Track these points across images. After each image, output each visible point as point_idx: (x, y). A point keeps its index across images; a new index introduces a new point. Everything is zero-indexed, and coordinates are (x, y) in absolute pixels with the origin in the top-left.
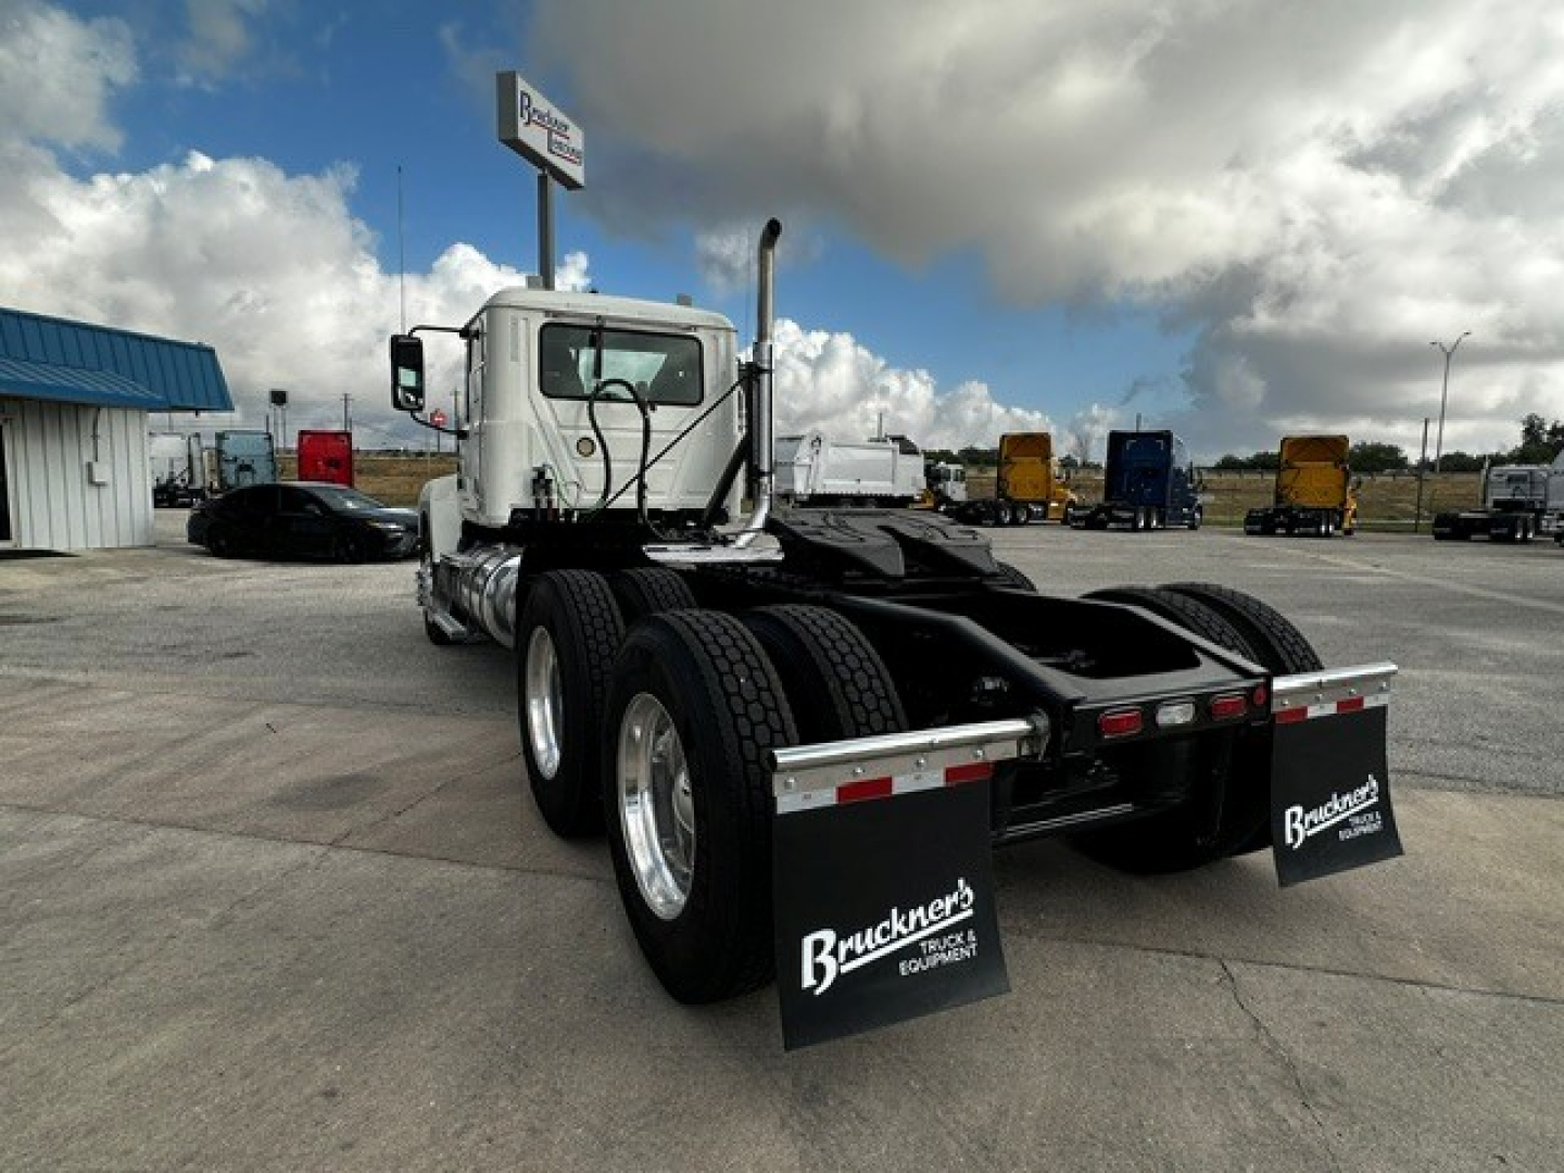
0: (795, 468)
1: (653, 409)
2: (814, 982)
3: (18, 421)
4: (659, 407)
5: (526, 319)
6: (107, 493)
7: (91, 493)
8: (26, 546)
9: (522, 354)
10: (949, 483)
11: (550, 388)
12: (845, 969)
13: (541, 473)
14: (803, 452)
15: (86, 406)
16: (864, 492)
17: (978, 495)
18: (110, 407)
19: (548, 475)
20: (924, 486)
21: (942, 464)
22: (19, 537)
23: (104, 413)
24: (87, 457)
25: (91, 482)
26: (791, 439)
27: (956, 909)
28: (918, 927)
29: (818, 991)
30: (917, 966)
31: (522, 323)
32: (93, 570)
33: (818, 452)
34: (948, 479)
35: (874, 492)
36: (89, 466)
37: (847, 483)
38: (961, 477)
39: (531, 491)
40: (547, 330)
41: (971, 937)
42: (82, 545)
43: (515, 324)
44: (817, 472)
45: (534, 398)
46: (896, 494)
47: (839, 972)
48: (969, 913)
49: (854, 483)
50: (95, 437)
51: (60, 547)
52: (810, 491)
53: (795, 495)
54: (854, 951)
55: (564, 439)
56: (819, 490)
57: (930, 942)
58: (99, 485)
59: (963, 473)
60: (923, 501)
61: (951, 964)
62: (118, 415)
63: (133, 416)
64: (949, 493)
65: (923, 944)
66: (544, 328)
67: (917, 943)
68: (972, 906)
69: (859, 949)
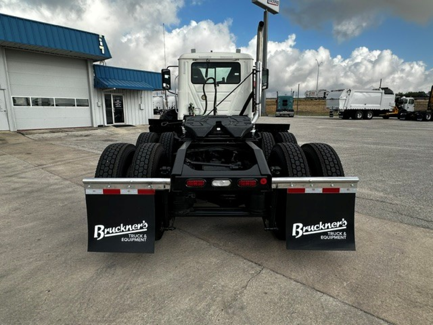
0: (340, 101)
1: (218, 86)
2: (97, 237)
3: (126, 95)
4: (220, 85)
5: (187, 62)
6: (144, 111)
7: (140, 111)
8: (127, 124)
9: (186, 72)
10: (406, 104)
11: (194, 81)
12: (106, 236)
13: (191, 105)
14: (344, 95)
15: (139, 90)
16: (367, 109)
17: (420, 109)
18: (144, 90)
19: (193, 106)
20: (394, 105)
21: (404, 97)
22: (126, 122)
23: (143, 92)
24: (140, 103)
25: (140, 109)
26: (339, 91)
27: (141, 228)
28: (129, 230)
29: (98, 239)
30: (127, 240)
31: (186, 63)
32: (137, 130)
33: (349, 95)
34: (406, 103)
35: (371, 109)
36: (140, 105)
37: (361, 105)
38: (412, 102)
39: (188, 110)
40: (194, 64)
41: (145, 236)
42: (138, 124)
43: (184, 64)
44: (348, 101)
45: (189, 84)
46: (381, 109)
47: (104, 236)
48: (146, 230)
49: (364, 105)
50: (141, 98)
51: (134, 124)
52: (345, 108)
53: (340, 110)
54: (109, 232)
55: (198, 95)
56: (349, 108)
57: (132, 235)
58: (142, 110)
59: (413, 101)
60: (393, 111)
61: (137, 242)
62: (146, 92)
63: (149, 92)
64: (406, 108)
65: (130, 235)
66: (193, 65)
67: (128, 234)
68: (147, 228)
69: (111, 232)
